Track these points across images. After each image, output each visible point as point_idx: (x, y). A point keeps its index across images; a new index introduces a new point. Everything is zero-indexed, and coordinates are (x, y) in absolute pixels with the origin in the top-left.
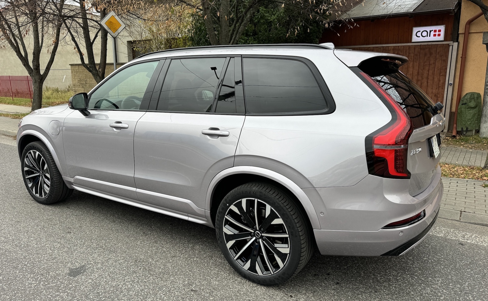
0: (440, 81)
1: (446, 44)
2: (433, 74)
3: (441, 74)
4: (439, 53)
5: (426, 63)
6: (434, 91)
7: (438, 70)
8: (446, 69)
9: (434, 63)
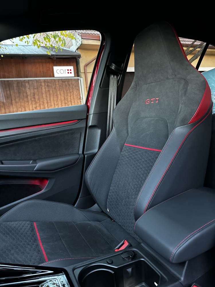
1: (76, 79)
7: (76, 95)
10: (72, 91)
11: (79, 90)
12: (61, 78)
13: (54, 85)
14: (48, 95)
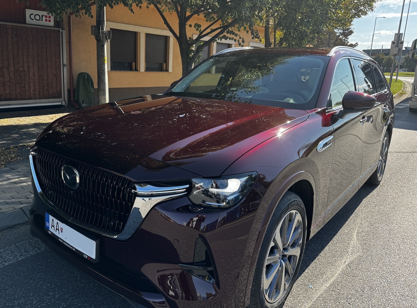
0: (57, 63)
1: (57, 30)
2: (51, 56)
3: (57, 57)
4: (52, 37)
5: (43, 46)
6: (53, 71)
7: (54, 52)
8: (60, 52)
9: (50, 46)
11: (58, 45)
12: (36, 27)
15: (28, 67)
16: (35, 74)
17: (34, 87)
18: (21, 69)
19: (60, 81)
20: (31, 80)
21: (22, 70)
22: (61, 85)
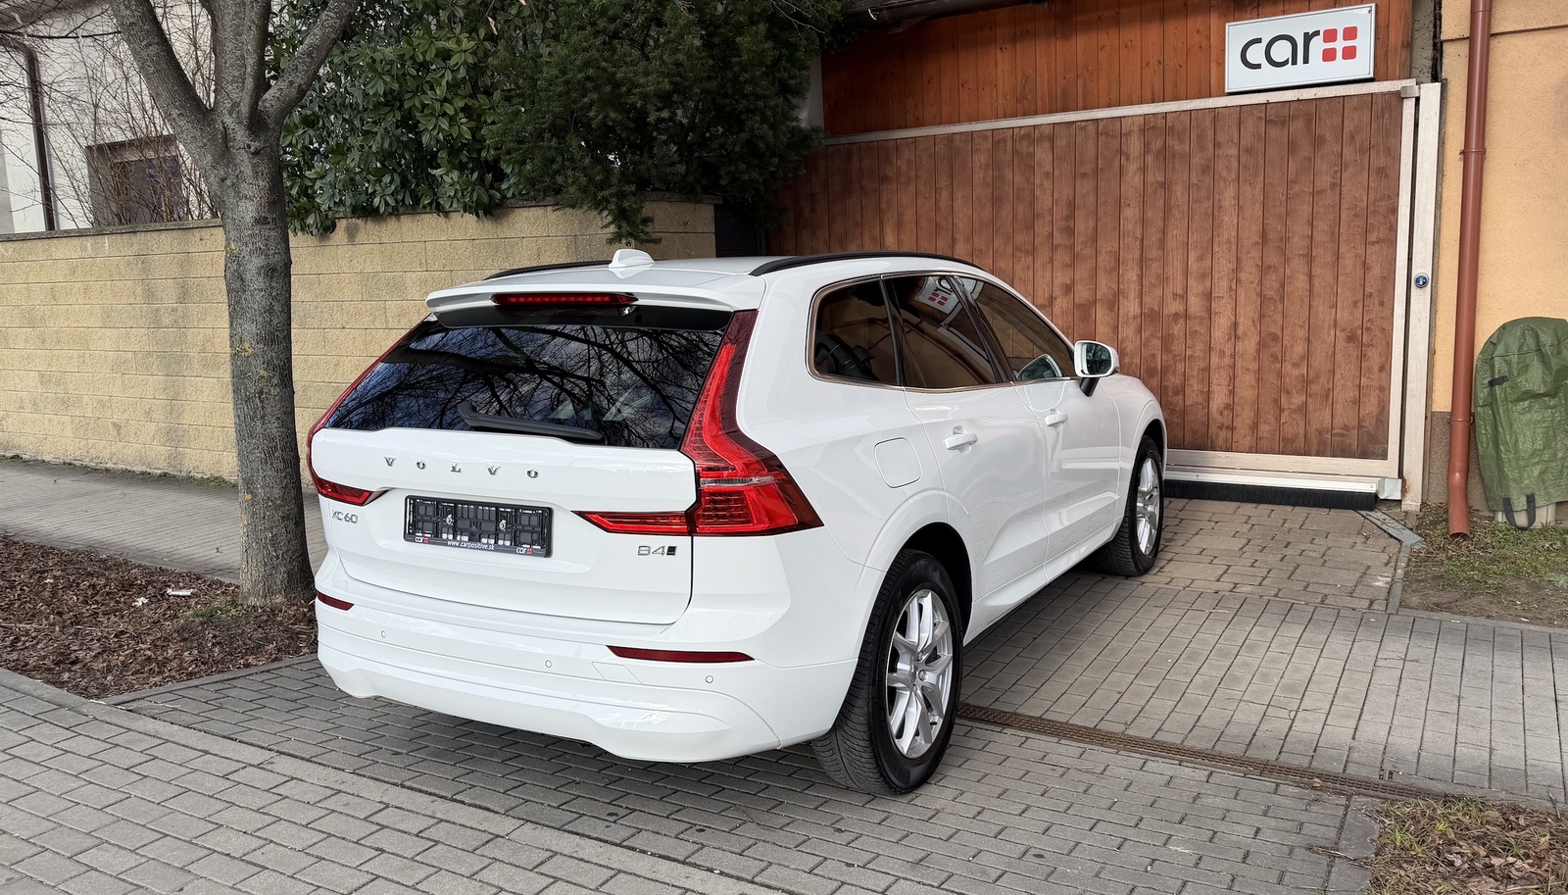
0: (1369, 269)
1: (1383, 94)
2: (1335, 237)
3: (1373, 237)
4: (1352, 138)
5: (1297, 188)
6: (1343, 316)
7: (1356, 215)
8: (1394, 210)
9: (1337, 186)
10: (1333, 185)
13: (1203, 149)
14: (1154, 215)
15: (1209, 296)
16: (1240, 332)
17: (1232, 392)
18: (1174, 307)
19: (1382, 369)
20: (1215, 360)
21: (1176, 314)
22: (1384, 389)
